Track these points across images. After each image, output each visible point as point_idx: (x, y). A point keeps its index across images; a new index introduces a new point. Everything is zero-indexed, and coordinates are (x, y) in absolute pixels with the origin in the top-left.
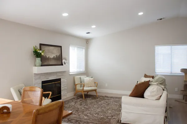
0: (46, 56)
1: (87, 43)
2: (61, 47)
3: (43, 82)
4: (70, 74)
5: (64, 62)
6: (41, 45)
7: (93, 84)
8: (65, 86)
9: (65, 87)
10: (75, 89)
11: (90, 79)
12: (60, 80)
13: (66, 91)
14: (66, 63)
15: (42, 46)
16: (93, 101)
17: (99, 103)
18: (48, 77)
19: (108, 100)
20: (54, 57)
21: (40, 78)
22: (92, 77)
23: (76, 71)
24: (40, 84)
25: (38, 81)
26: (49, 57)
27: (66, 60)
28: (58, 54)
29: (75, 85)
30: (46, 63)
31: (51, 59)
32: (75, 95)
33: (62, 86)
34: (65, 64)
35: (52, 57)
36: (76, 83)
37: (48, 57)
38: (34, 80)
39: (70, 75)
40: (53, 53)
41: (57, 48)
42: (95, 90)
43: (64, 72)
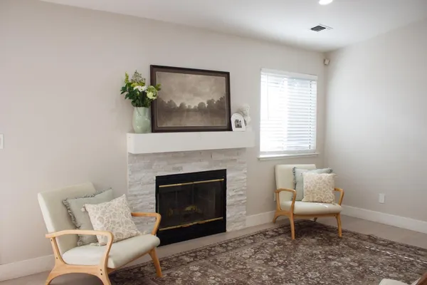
0: (171, 101)
1: (327, 62)
2: (227, 75)
3: (160, 180)
4: (261, 156)
5: (237, 121)
6: (154, 69)
7: (330, 194)
8: (242, 193)
9: (241, 195)
10: (274, 203)
11: (321, 178)
12: (222, 173)
13: (245, 207)
14: (243, 124)
15: (158, 73)
16: (318, 250)
17: (333, 263)
18: (177, 165)
19: (374, 252)
20: (202, 104)
21: (149, 167)
22: (331, 171)
23: (285, 149)
24: (149, 183)
25: (144, 174)
26: (182, 105)
27: (244, 115)
28: (216, 97)
29: (277, 191)
30: (170, 124)
31: (189, 110)
32: (275, 222)
33: (229, 193)
34: (239, 126)
35: (192, 107)
36: (280, 186)
37: (178, 105)
38: (129, 173)
39: (259, 159)
40: (197, 94)
41: (212, 78)
42: (336, 214)
43: (239, 151)
